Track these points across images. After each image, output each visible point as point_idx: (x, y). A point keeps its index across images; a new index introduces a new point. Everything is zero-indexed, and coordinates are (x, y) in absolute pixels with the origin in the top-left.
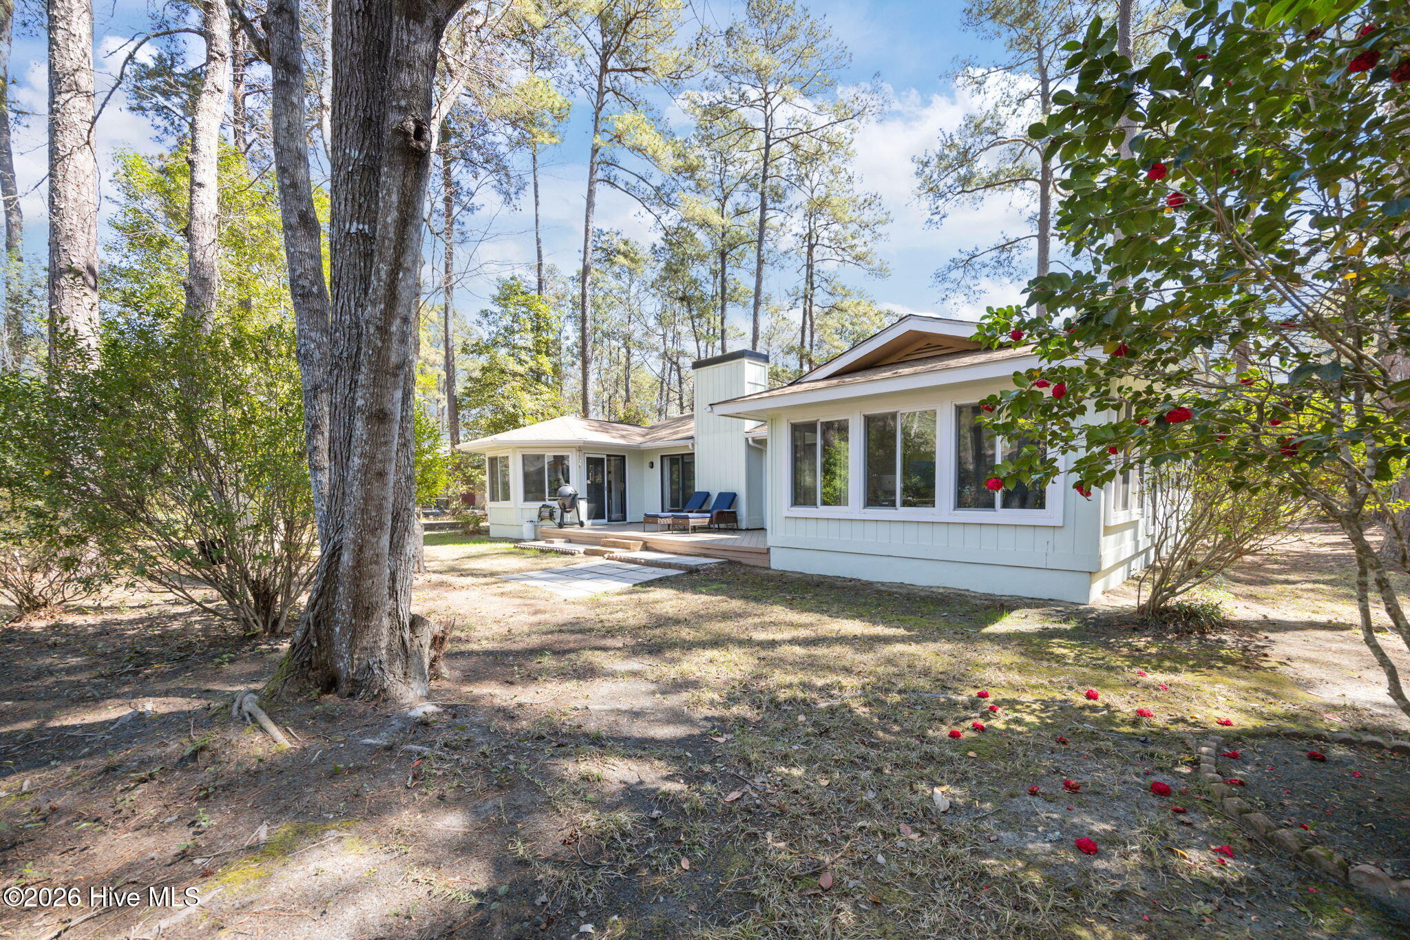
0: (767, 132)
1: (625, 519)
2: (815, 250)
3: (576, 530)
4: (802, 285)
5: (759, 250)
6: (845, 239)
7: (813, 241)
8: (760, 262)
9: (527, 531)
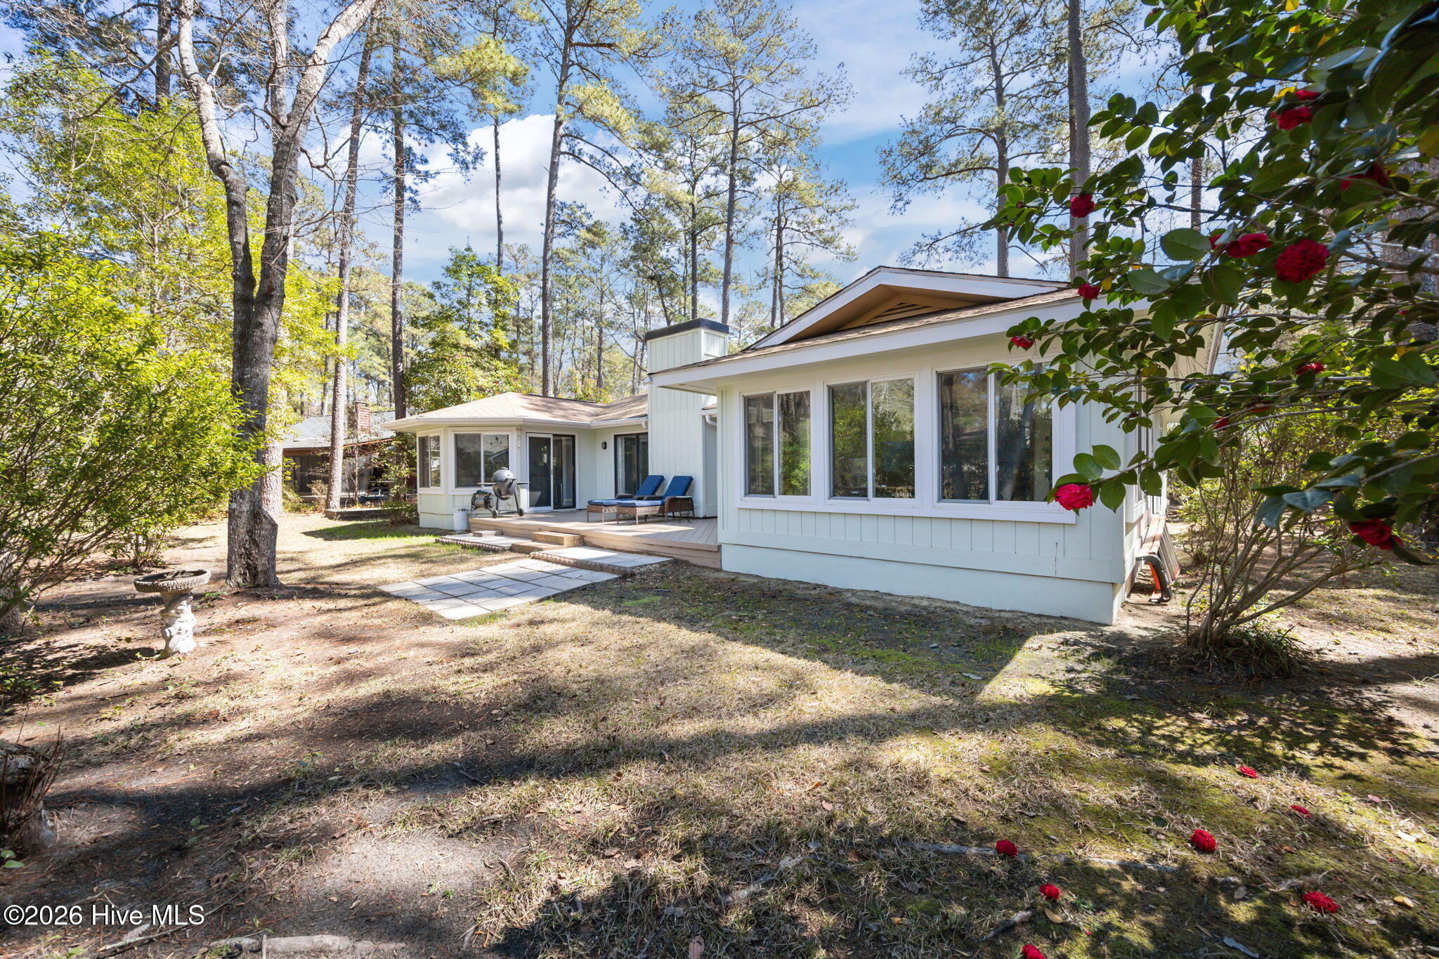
0: (736, 114)
1: (574, 506)
2: (784, 232)
3: (514, 521)
4: (772, 265)
5: (728, 230)
6: (813, 224)
7: (782, 225)
8: (730, 241)
9: (458, 522)
